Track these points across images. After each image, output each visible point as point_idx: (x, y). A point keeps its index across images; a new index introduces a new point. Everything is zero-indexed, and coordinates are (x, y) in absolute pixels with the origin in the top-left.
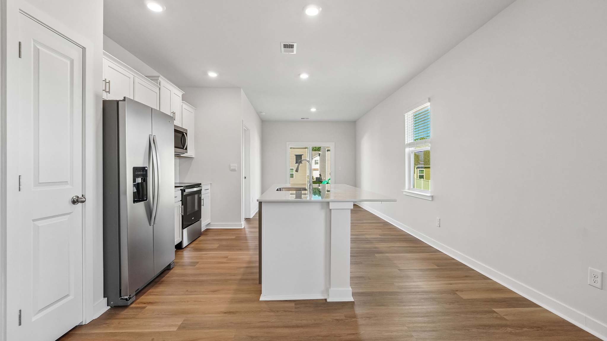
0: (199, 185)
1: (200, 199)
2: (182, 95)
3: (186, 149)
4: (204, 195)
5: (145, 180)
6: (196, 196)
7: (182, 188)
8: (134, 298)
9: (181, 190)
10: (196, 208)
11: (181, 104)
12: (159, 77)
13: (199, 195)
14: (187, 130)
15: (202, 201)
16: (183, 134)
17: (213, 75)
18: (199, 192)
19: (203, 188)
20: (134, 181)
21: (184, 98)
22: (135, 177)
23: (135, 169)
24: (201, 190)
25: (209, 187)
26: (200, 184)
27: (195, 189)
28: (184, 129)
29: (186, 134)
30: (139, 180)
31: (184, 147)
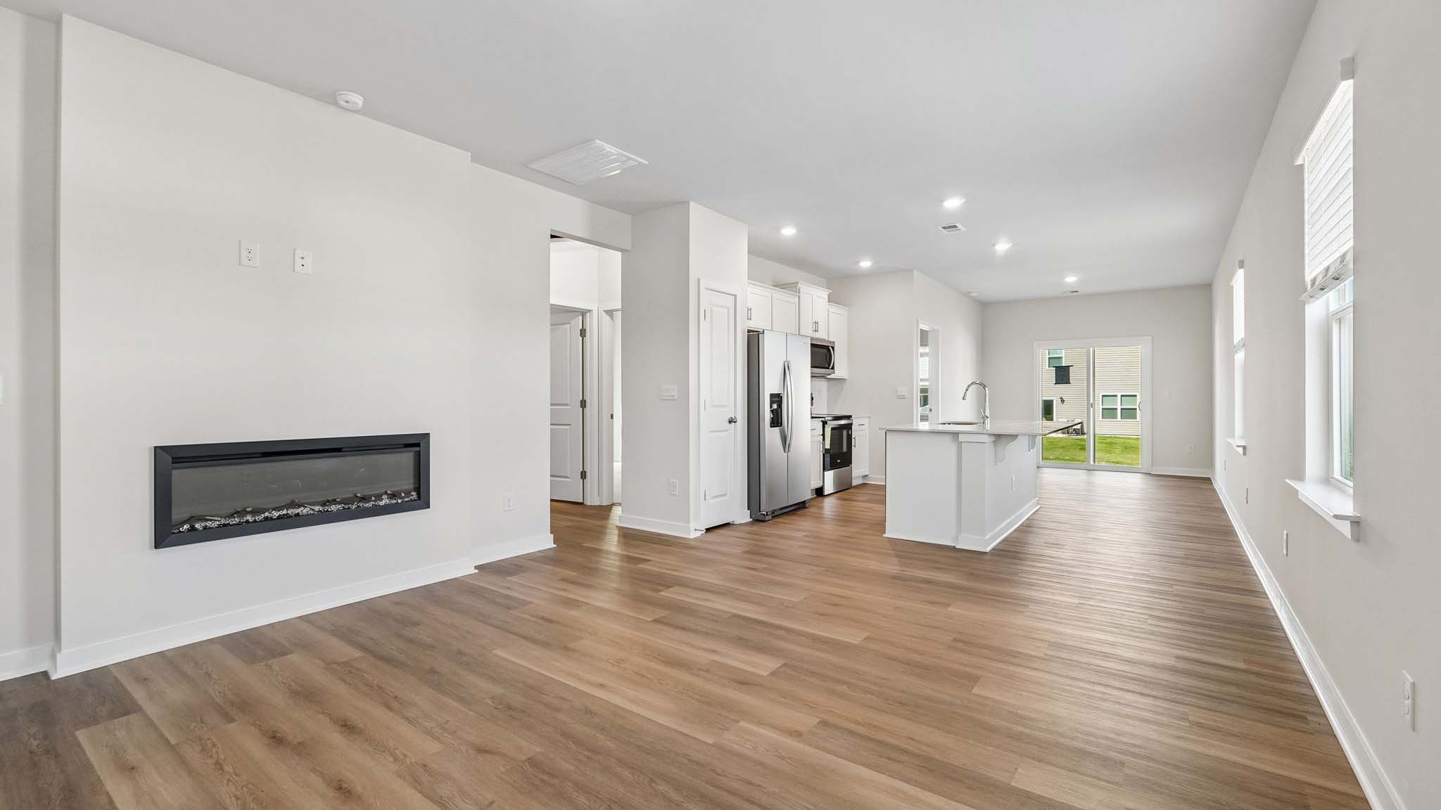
0: (849, 417)
1: (849, 437)
2: (829, 296)
3: (833, 368)
4: (856, 432)
5: (780, 406)
6: (845, 433)
7: (823, 419)
8: (770, 517)
9: (822, 421)
10: (845, 449)
11: (828, 307)
12: (797, 283)
13: (848, 432)
14: (834, 342)
15: (853, 440)
16: (829, 349)
17: (866, 264)
18: (849, 427)
19: (855, 423)
20: (771, 407)
21: (831, 300)
22: (772, 403)
23: (772, 396)
24: (852, 424)
25: (865, 421)
26: (851, 416)
27: (843, 422)
28: (830, 342)
29: (833, 348)
30: (775, 406)
31: (829, 365)
